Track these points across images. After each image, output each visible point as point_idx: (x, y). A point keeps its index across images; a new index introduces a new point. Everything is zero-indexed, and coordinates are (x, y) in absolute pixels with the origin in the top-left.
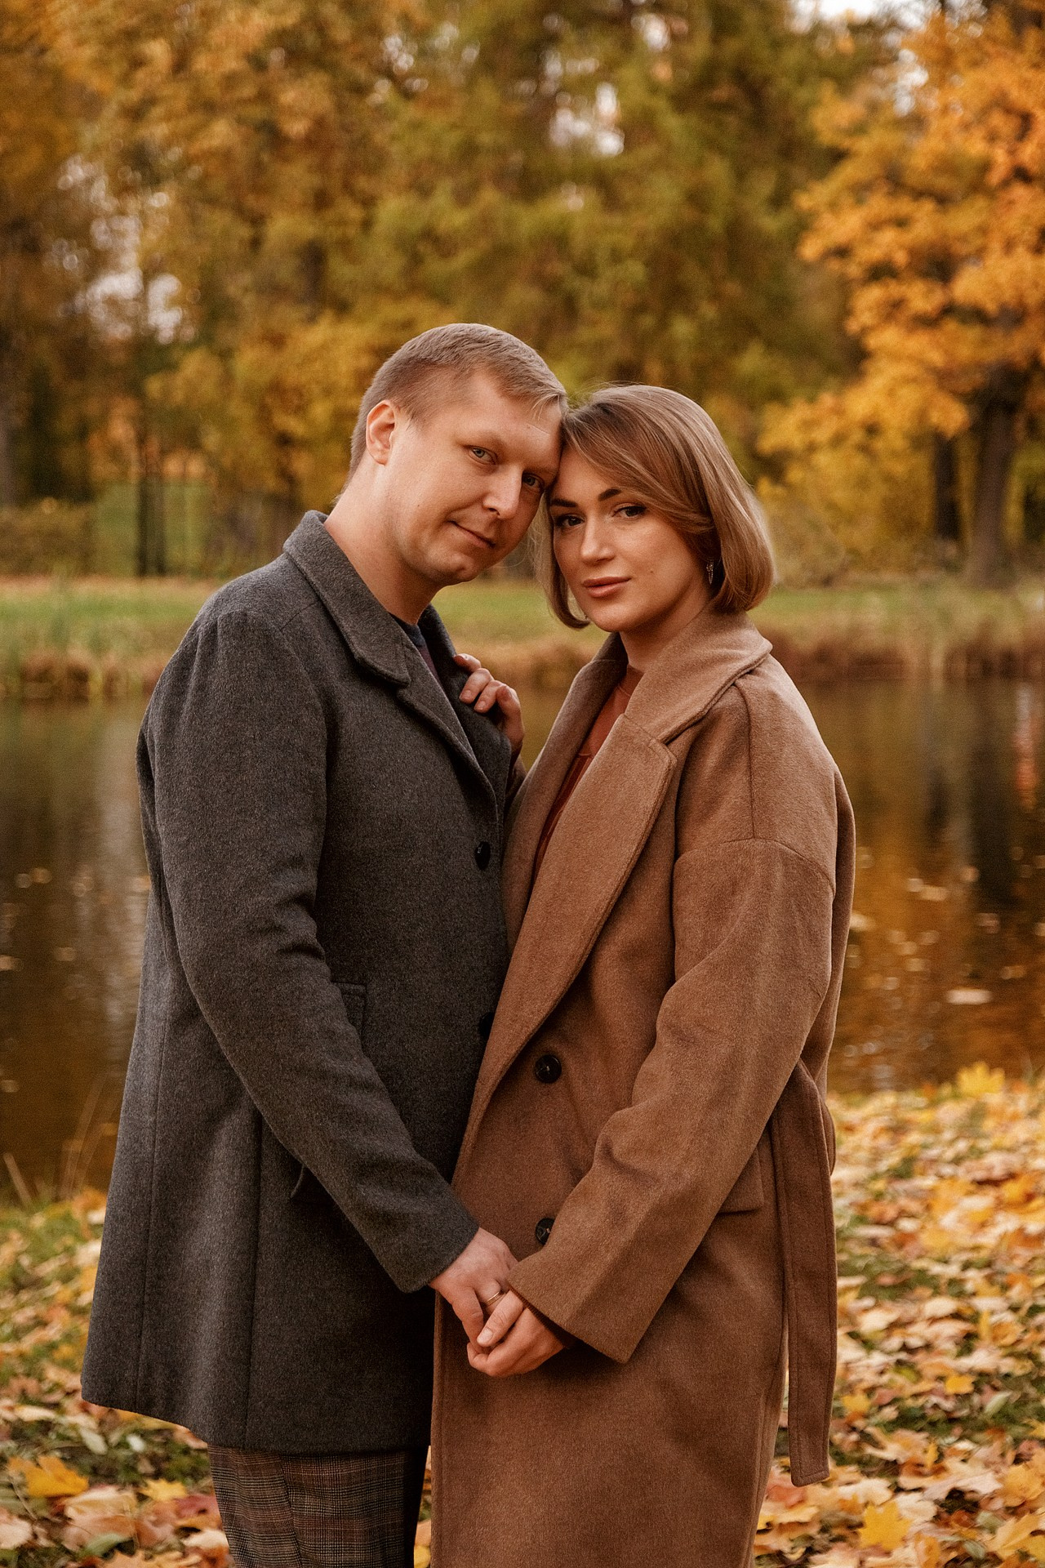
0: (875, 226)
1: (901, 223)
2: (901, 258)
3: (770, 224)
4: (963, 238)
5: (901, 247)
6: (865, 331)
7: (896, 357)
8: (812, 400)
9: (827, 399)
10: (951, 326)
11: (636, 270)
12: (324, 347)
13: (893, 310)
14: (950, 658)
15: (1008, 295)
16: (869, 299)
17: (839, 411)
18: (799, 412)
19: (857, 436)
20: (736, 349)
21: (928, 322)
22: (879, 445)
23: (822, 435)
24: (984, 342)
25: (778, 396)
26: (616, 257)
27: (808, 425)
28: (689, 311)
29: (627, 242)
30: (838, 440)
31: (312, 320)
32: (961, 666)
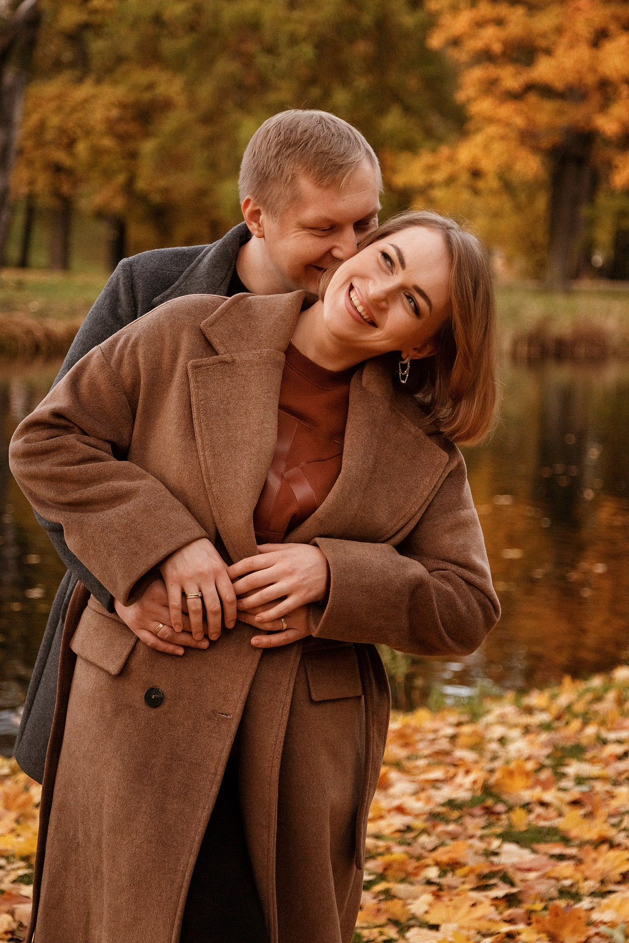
0: (480, 24)
1: (500, 22)
2: (497, 48)
3: (408, 20)
4: (544, 35)
5: (499, 40)
6: (469, 100)
7: (491, 120)
8: (434, 151)
9: (445, 151)
10: (533, 98)
11: (307, 51)
12: (86, 101)
13: (490, 86)
14: (515, 343)
15: (571, 77)
16: (474, 76)
17: (451, 159)
18: (425, 158)
19: (465, 178)
20: (382, 111)
21: (515, 96)
22: (481, 184)
23: (439, 176)
24: (560, 112)
25: (410, 147)
26: (294, 41)
27: (431, 168)
28: (346, 83)
29: (303, 30)
30: (450, 181)
31: (80, 80)
32: (524, 349)
